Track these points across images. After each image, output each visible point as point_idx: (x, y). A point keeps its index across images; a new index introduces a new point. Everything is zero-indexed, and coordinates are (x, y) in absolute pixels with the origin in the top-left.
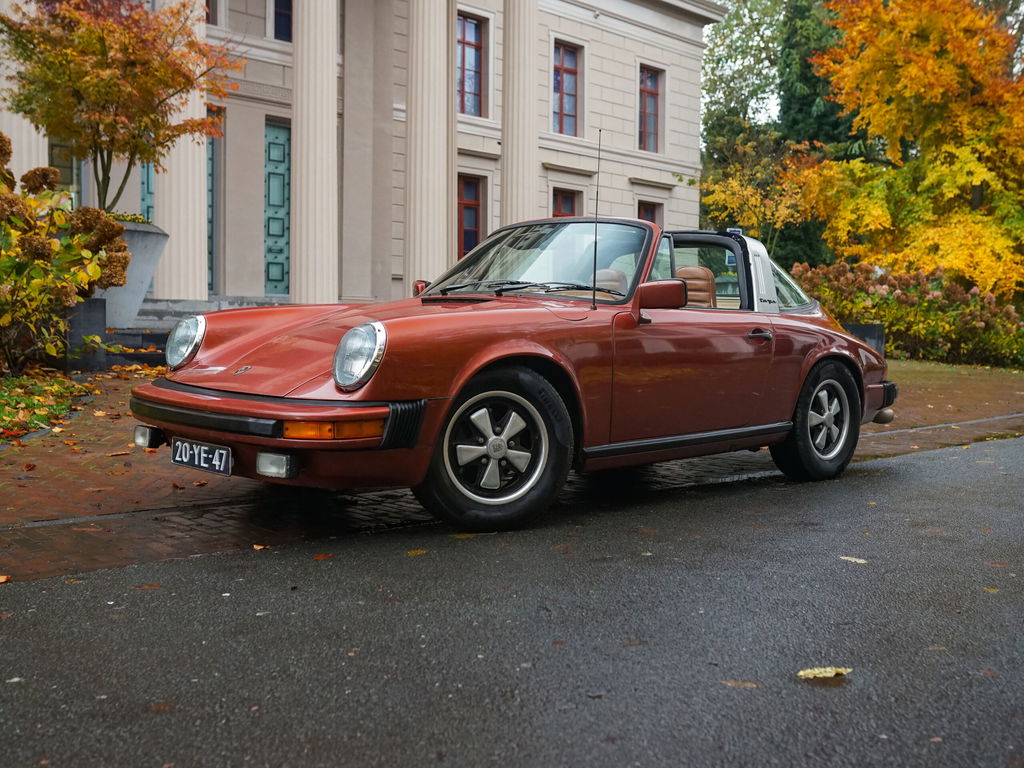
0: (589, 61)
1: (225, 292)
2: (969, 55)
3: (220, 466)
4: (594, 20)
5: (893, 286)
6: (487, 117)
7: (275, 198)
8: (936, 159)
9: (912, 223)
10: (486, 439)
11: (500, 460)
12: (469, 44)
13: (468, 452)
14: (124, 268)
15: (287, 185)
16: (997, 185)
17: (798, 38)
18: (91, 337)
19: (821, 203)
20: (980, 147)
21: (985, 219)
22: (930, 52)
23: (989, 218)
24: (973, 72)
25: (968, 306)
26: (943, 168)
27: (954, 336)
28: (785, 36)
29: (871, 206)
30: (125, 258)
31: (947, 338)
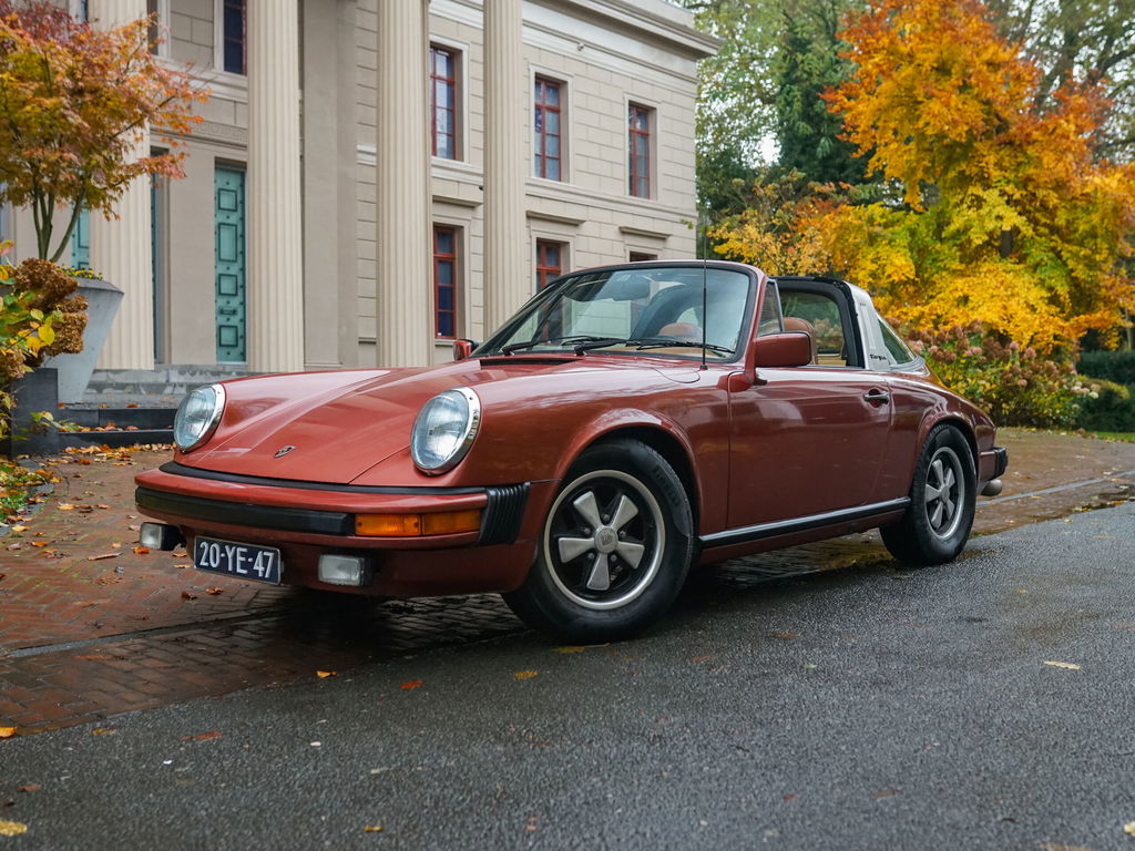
0: (574, 98)
1: (170, 361)
2: (994, 90)
3: (264, 572)
4: (577, 53)
5: (927, 341)
6: (462, 160)
7: (227, 252)
8: (962, 201)
9: (937, 272)
10: (592, 529)
11: (610, 555)
12: (440, 79)
13: (571, 546)
14: (80, 332)
15: (241, 237)
16: (1028, 231)
17: (799, 73)
18: (41, 415)
19: (838, 252)
20: (1009, 189)
21: (1018, 267)
22: (954, 86)
23: (1021, 266)
24: (999, 108)
25: (1006, 362)
26: (970, 212)
27: (994, 396)
28: (784, 71)
29: (893, 255)
30: (81, 320)
31: (988, 398)
